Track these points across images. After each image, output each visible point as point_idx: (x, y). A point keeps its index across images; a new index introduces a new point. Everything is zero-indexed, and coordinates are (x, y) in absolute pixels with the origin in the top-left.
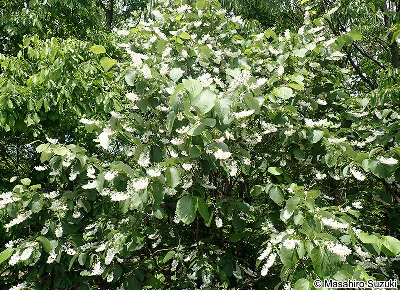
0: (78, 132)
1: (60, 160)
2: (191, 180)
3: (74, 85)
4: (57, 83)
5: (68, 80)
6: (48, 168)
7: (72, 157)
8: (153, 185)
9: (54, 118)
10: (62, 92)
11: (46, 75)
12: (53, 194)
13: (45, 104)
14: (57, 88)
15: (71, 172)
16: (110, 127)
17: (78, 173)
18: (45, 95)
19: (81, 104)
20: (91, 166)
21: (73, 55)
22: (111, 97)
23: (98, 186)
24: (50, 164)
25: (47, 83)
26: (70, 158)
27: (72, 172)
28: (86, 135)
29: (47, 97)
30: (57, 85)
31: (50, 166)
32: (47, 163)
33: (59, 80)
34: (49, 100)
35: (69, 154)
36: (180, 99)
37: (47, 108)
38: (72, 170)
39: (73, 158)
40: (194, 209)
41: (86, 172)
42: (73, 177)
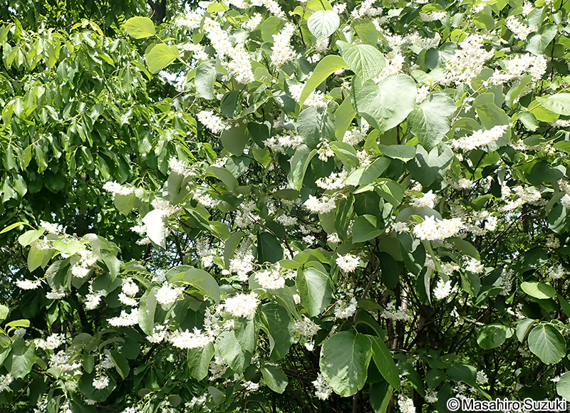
0: (103, 220)
1: (66, 266)
2: (353, 300)
3: (95, 114)
4: (61, 112)
5: (82, 105)
6: (42, 283)
7: (90, 259)
8: (266, 310)
9: (55, 187)
10: (72, 129)
11: (39, 96)
12: (54, 340)
13: (38, 154)
14: (61, 121)
15: (88, 292)
16: (166, 198)
17: (103, 293)
18: (36, 137)
19: (109, 154)
20: (130, 279)
21: (92, 50)
22: (169, 138)
23: (142, 319)
24: (46, 275)
25: (41, 112)
26: (87, 261)
27: (91, 291)
28: (118, 227)
29: (41, 142)
30: (60, 117)
31: (46, 280)
32: (40, 272)
33: (65, 105)
34: (46, 149)
35: (84, 253)
36: (320, 116)
37: (41, 163)
38: (90, 287)
39: (92, 262)
40: (363, 360)
41: (119, 290)
42: (92, 302)
